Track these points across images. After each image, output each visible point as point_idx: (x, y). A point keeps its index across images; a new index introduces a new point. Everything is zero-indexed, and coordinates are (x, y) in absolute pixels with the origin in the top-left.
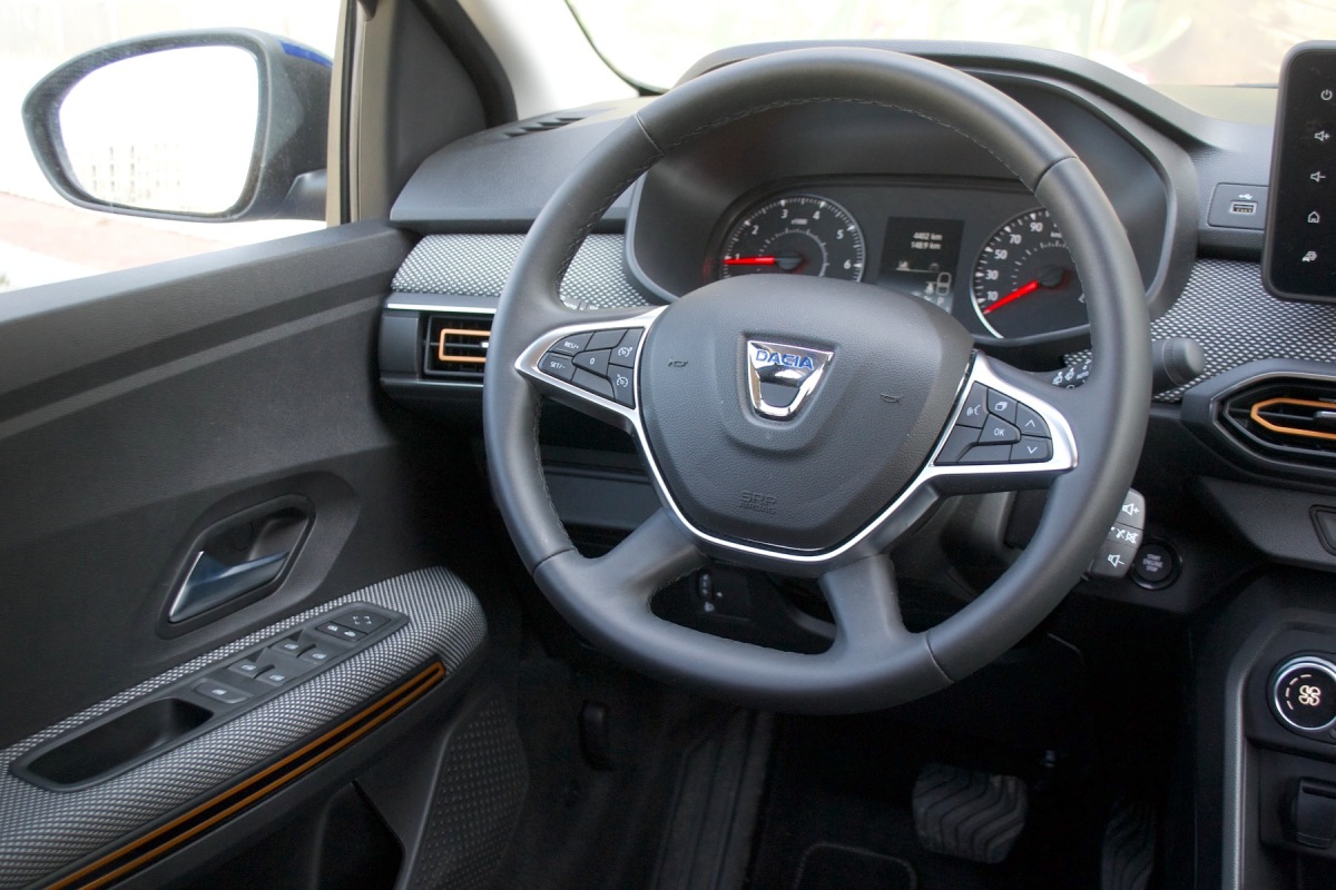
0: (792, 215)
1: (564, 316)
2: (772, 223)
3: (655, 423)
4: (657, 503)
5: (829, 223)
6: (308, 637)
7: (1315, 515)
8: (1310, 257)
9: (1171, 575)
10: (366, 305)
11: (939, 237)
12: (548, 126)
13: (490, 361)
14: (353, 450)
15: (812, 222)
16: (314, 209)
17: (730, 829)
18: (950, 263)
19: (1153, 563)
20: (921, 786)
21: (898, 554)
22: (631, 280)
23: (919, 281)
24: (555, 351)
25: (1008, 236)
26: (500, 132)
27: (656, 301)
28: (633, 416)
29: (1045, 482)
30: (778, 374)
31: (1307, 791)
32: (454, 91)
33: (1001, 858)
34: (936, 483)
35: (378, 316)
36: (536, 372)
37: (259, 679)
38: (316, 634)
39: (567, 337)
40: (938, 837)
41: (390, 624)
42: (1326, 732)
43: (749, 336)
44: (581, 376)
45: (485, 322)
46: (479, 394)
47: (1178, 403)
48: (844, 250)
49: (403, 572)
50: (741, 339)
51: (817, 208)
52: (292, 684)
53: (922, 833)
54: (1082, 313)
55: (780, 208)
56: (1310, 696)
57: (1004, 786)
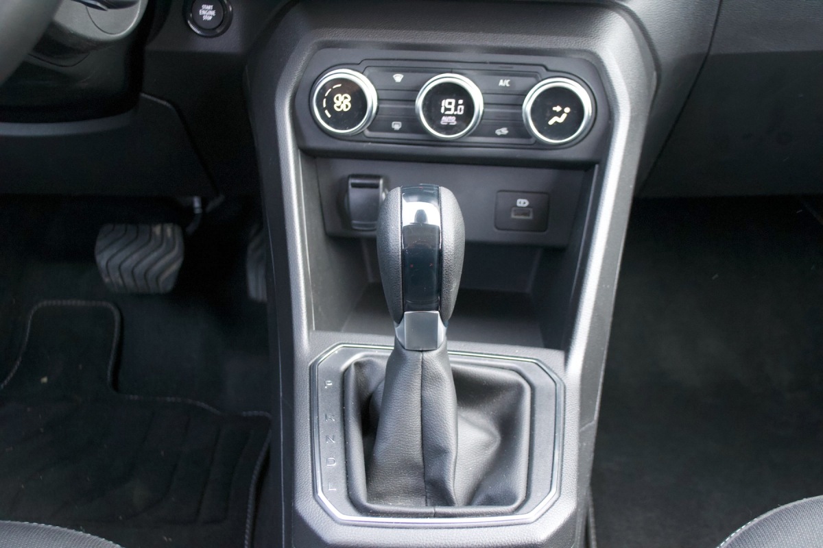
9: (223, 20)
19: (208, 12)
20: (100, 244)
31: (355, 186)
33: (171, 286)
40: (120, 281)
42: (360, 133)
53: (107, 280)
56: (343, 103)
57: (163, 231)
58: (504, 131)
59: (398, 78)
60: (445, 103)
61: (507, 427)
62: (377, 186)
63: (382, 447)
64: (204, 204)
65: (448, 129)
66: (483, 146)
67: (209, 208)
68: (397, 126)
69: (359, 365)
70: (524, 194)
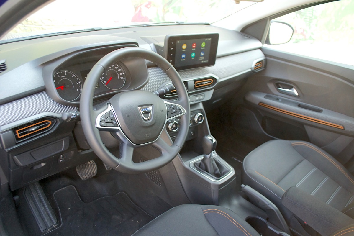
0: (61, 76)
5: (69, 75)
15: (65, 76)
24: (101, 121)
28: (119, 128)
36: (99, 127)
39: (101, 117)
44: (108, 124)
51: (65, 73)
53: (82, 178)
55: (57, 75)
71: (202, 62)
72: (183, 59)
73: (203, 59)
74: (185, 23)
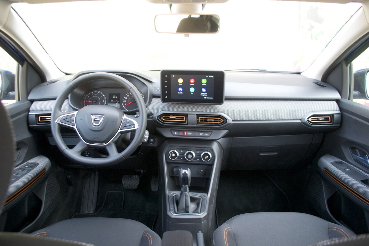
0: (94, 94)
1: (63, 114)
2: (91, 96)
3: (79, 128)
4: (80, 140)
5: (100, 95)
6: (23, 168)
7: (171, 131)
8: (166, 97)
9: (154, 141)
10: (26, 114)
11: (117, 96)
12: (53, 82)
13: (52, 121)
14: (26, 137)
15: (97, 95)
16: (13, 98)
17: (94, 191)
18: (119, 100)
19: (152, 140)
20: (123, 179)
21: (116, 143)
22: (70, 106)
23: (114, 103)
24: (62, 119)
25: (127, 95)
26: (45, 84)
27: (77, 110)
28: (75, 127)
29: (135, 131)
30: (96, 119)
31: (175, 168)
32: (36, 77)
33: (136, 188)
34: (120, 132)
35: (28, 115)
36: (59, 122)
37: (17, 176)
38: (24, 168)
39: (64, 117)
40: (127, 186)
41: (36, 165)
42: (176, 160)
43: (91, 114)
44: (66, 122)
45: (50, 115)
46: (50, 127)
47: (152, 118)
48: (103, 99)
49: (36, 157)
50: (90, 115)
51: (98, 93)
52: (23, 176)
53: (124, 186)
54: (137, 107)
55: (92, 93)
56: (173, 155)
57: (135, 177)
58: (198, 159)
59: (182, 151)
60: (189, 155)
61: (198, 205)
62: (178, 168)
63: (179, 206)
64: (143, 171)
65: (190, 159)
66: (195, 162)
67: (144, 171)
68: (182, 159)
69: (176, 195)
70: (202, 169)
71: (205, 98)
72: (180, 92)
73: (205, 95)
74: (267, 71)
